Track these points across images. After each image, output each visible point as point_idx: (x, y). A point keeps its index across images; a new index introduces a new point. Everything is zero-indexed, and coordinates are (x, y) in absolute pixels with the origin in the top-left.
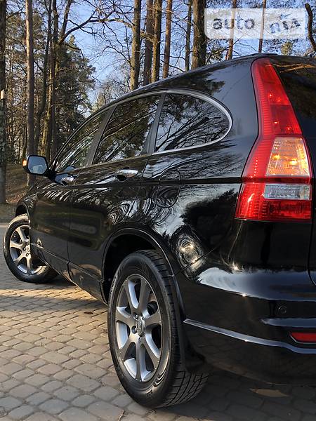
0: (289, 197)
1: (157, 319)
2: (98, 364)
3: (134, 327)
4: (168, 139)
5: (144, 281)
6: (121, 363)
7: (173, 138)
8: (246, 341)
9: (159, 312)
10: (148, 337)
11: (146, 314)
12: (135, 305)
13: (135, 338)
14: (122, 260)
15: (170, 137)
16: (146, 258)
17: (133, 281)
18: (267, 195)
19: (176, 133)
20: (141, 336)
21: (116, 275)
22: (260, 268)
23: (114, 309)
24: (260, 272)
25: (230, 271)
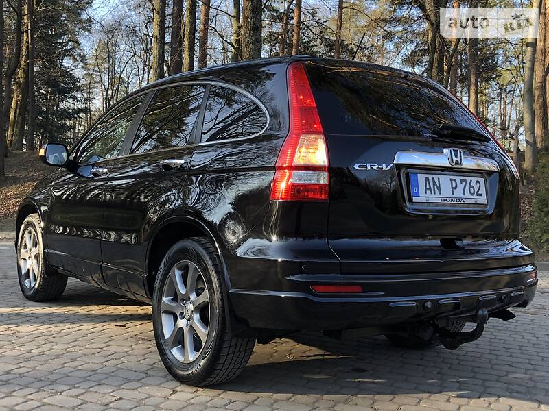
0: (313, 182)
1: (205, 297)
2: (141, 362)
3: (182, 313)
4: (215, 125)
5: (192, 265)
6: (168, 352)
7: (222, 124)
8: (283, 296)
9: (206, 290)
10: (196, 317)
11: (193, 296)
12: (182, 291)
13: (182, 323)
14: (168, 250)
15: (218, 124)
16: (194, 243)
17: (179, 269)
18: (293, 181)
19: (226, 119)
20: (189, 320)
21: (162, 265)
22: (292, 237)
23: (160, 300)
24: (291, 240)
25: (270, 240)
